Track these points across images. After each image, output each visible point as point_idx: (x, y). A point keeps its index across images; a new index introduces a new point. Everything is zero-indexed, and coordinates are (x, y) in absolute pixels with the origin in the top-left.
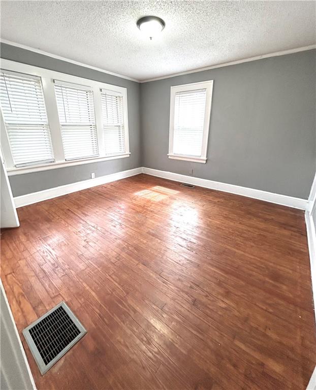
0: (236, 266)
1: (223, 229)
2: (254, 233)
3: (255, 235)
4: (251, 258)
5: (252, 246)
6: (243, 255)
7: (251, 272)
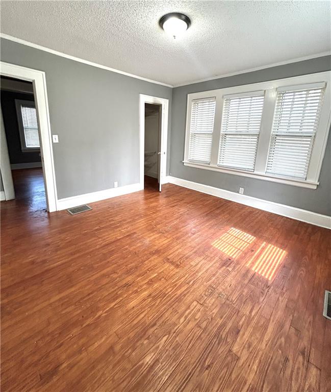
0: (44, 283)
1: (110, 302)
2: (69, 357)
3: (64, 356)
4: (37, 305)
5: (49, 324)
6: (49, 299)
7: (26, 291)
